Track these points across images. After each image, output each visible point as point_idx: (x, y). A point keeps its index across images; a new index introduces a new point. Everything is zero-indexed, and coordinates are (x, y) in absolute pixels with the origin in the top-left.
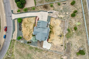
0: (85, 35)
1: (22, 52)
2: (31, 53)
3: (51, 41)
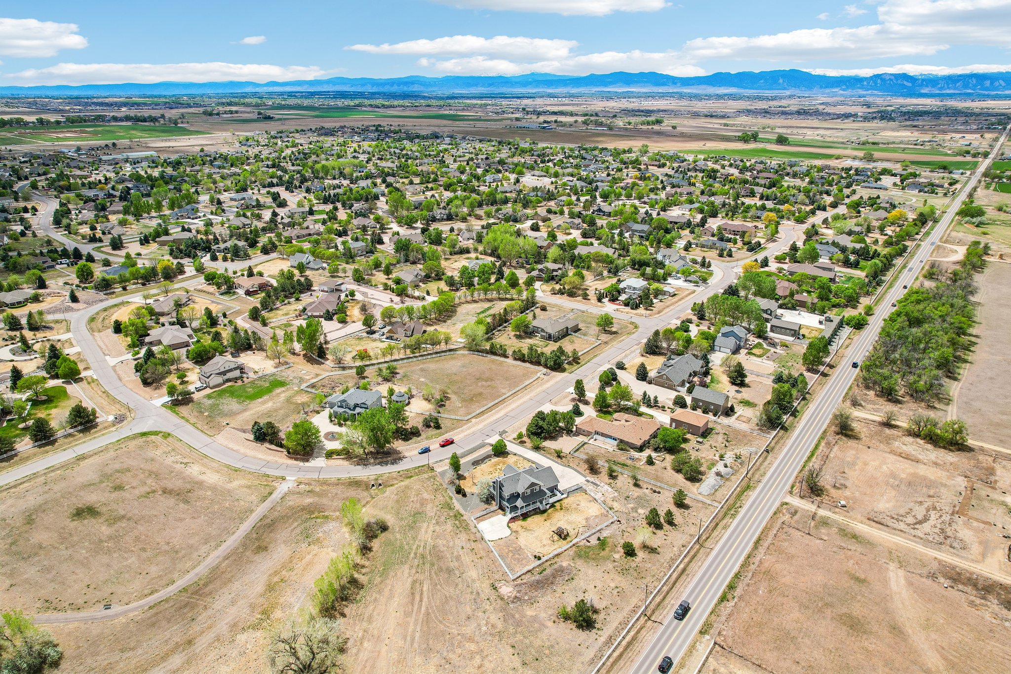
2: (433, 514)
3: (518, 529)
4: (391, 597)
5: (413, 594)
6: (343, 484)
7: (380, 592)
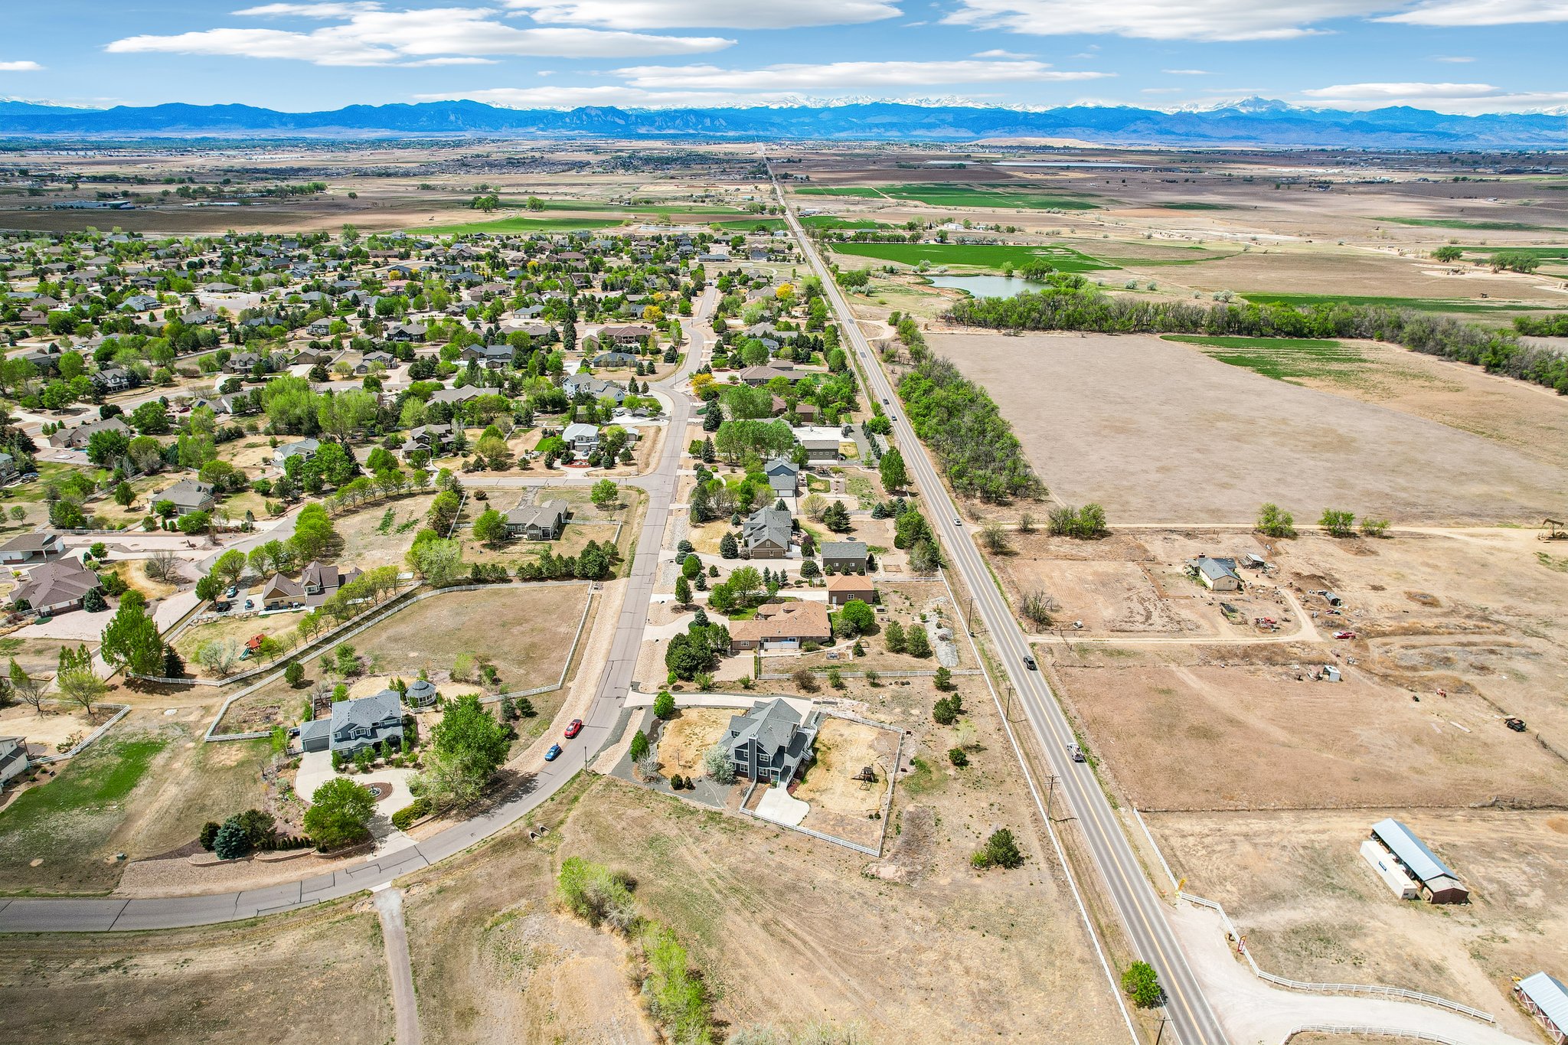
0: (1022, 792)
1: (619, 827)
2: (676, 831)
3: (812, 795)
4: (761, 963)
5: (783, 941)
6: (483, 855)
7: (736, 965)
